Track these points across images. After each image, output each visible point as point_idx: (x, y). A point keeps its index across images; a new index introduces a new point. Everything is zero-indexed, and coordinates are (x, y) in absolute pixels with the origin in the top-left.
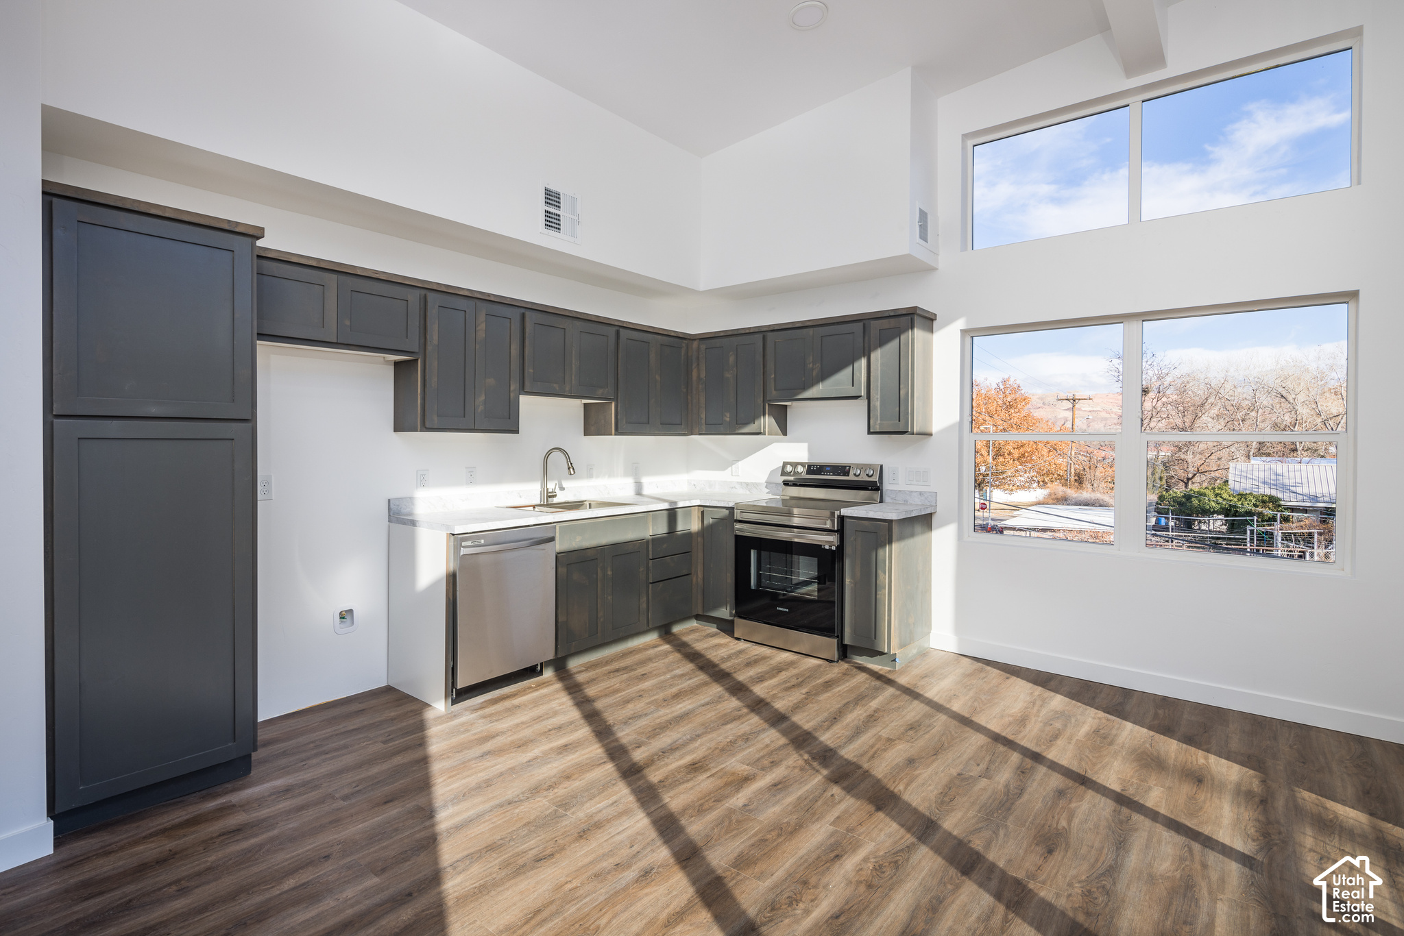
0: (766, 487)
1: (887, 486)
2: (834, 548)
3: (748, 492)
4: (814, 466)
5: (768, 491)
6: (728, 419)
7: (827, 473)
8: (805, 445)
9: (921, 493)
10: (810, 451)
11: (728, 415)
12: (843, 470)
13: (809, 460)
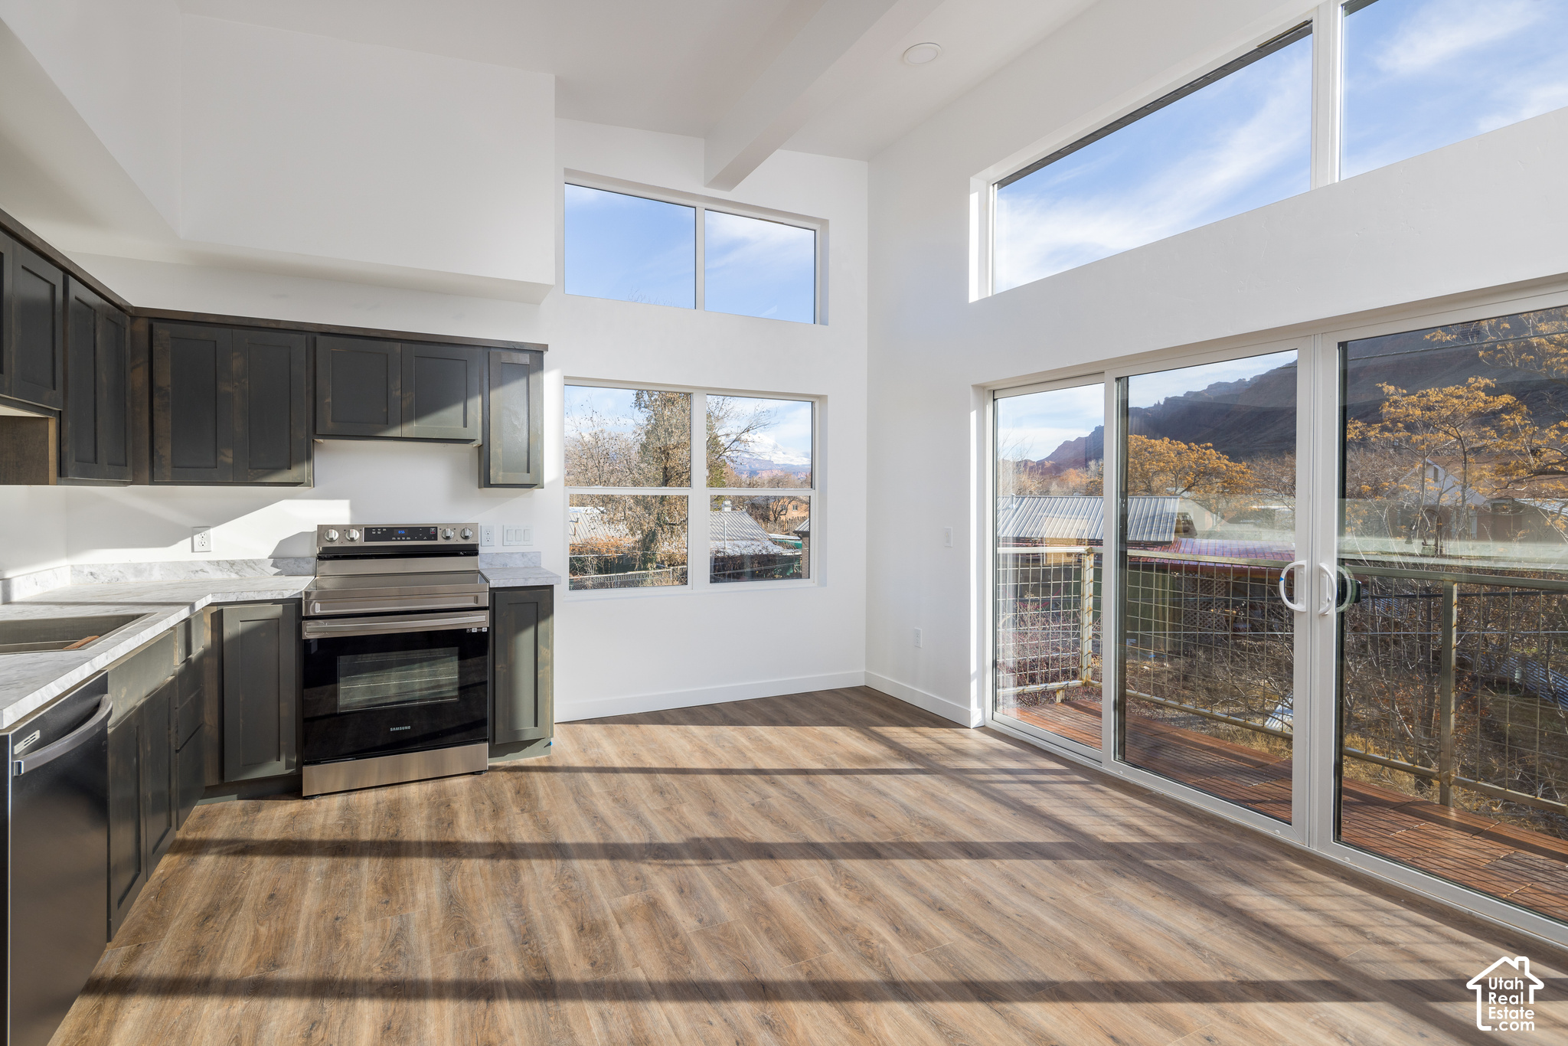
0: (274, 565)
1: (481, 550)
2: (485, 630)
3: (234, 576)
4: (376, 529)
5: (277, 570)
6: (230, 460)
7: (401, 537)
8: (346, 503)
9: (523, 555)
10: (353, 508)
11: (230, 453)
12: (428, 532)
13: (351, 520)
